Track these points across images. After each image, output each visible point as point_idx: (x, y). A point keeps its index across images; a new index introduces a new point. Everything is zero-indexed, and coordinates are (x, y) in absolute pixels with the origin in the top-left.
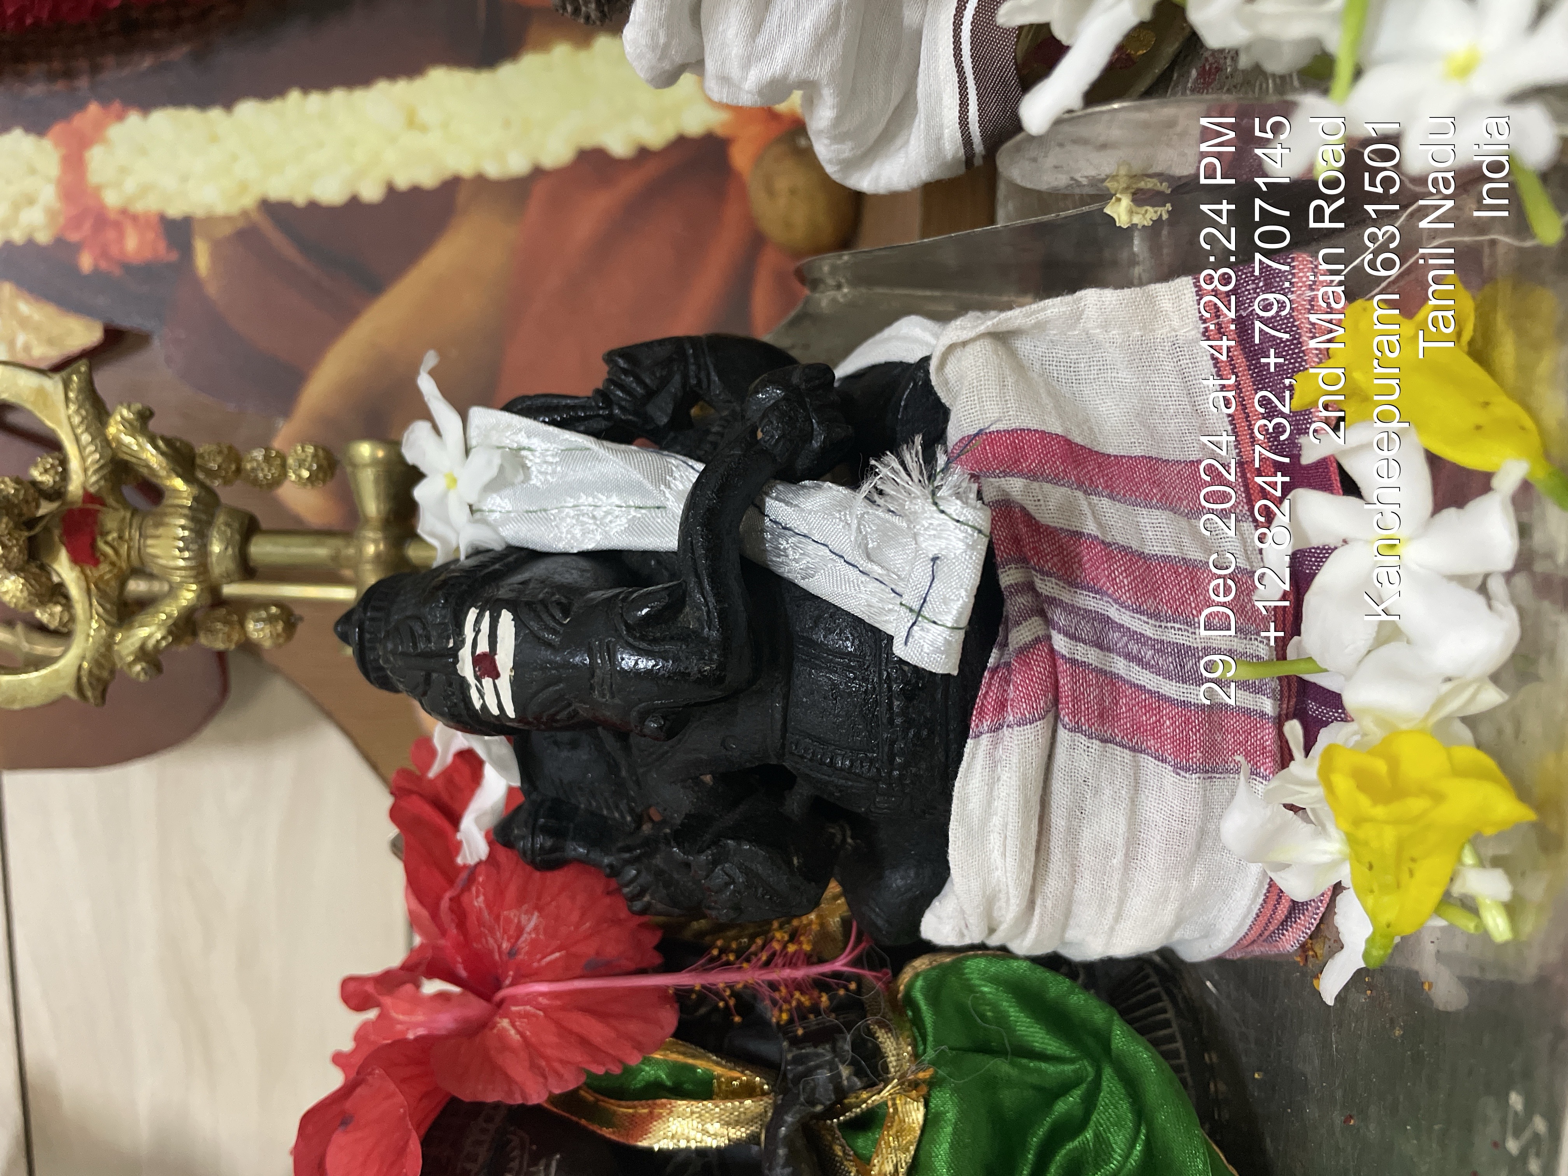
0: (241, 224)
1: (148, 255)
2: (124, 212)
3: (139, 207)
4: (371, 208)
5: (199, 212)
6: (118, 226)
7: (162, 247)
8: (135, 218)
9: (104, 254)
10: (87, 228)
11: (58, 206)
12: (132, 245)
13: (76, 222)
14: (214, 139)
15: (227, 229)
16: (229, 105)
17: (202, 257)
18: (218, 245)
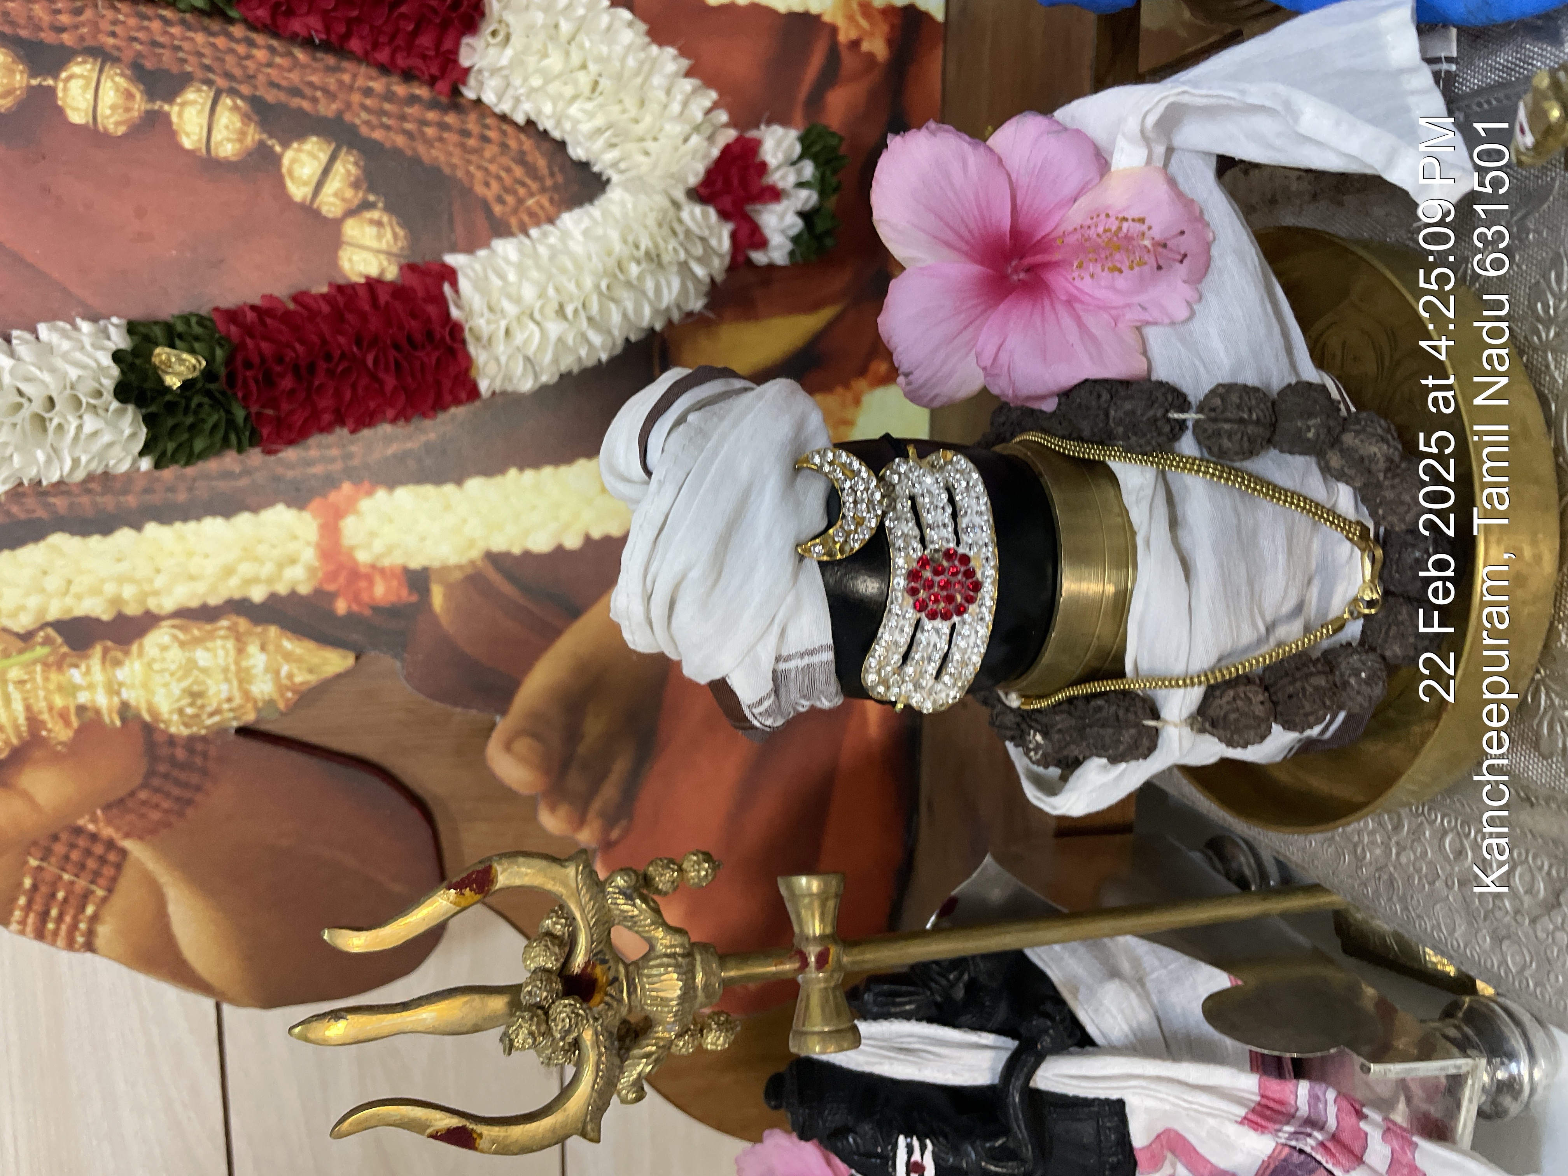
0: (469, 571)
1: (393, 598)
2: (373, 567)
3: (386, 562)
4: (572, 554)
5: (436, 564)
6: (369, 578)
7: (404, 593)
8: (382, 571)
9: (356, 598)
10: (342, 580)
11: (317, 564)
12: (380, 591)
13: (332, 576)
14: (447, 507)
15: (458, 575)
16: (459, 482)
17: (438, 597)
18: (450, 589)
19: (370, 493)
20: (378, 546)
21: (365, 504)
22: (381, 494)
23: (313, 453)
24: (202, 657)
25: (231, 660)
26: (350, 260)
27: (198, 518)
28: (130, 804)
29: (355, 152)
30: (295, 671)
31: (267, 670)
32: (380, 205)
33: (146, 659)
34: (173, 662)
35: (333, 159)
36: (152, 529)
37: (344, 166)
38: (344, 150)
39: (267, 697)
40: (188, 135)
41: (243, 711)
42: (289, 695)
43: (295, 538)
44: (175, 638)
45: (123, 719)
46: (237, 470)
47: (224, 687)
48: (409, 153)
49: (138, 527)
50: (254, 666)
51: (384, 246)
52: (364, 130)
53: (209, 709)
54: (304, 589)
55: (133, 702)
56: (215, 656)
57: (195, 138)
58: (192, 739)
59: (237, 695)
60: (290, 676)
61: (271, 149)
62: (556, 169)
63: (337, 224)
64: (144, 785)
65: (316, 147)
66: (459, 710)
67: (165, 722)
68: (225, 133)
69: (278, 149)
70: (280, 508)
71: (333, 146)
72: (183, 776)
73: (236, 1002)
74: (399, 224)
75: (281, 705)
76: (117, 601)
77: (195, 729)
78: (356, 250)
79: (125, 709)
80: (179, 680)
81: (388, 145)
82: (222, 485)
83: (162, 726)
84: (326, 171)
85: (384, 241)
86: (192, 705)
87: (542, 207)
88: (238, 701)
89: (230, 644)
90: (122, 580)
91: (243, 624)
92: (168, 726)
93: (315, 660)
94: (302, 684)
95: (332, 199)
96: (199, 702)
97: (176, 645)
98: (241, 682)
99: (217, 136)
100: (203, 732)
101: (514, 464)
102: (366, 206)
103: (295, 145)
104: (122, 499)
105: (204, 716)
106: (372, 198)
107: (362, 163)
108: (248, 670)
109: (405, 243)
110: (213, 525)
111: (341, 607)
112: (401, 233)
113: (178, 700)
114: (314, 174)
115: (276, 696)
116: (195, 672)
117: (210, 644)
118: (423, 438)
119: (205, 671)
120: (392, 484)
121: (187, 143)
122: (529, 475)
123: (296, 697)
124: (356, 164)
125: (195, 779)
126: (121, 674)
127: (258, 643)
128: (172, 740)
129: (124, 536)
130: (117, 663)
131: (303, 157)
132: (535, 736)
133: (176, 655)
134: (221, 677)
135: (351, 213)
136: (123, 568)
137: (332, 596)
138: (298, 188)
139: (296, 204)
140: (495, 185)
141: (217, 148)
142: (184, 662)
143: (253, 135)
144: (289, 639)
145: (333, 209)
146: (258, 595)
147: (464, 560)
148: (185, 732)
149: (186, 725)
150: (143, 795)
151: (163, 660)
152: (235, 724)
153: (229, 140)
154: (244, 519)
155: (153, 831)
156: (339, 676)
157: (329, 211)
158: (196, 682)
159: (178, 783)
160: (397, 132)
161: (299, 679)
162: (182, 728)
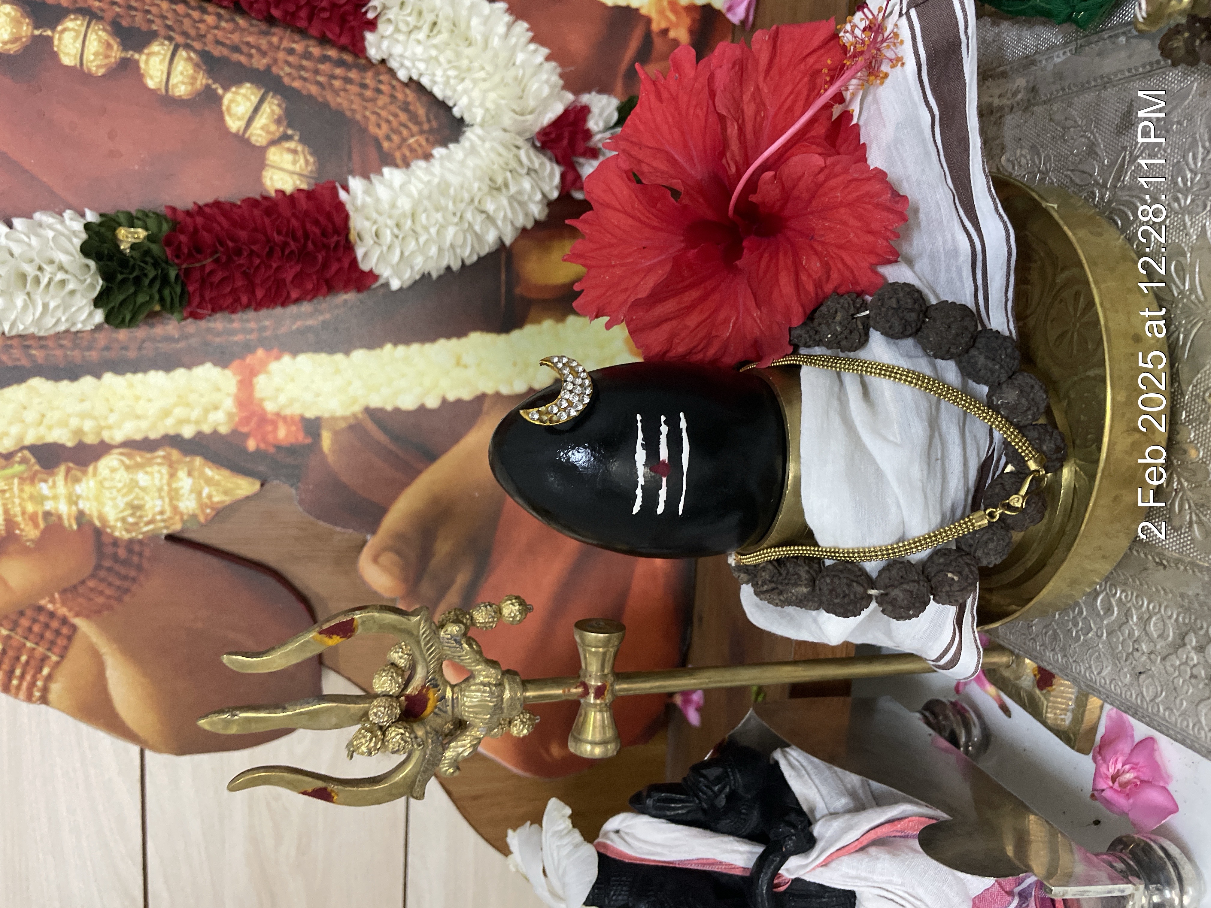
0: (352, 421)
1: (292, 440)
2: (278, 414)
3: (288, 412)
4: (432, 411)
5: (326, 415)
6: (274, 423)
8: (285, 419)
9: (264, 439)
10: (253, 424)
11: (234, 410)
12: (282, 433)
13: (246, 421)
14: (338, 372)
15: (343, 425)
16: (347, 353)
17: (326, 441)
18: (336, 434)
19: (278, 358)
20: (282, 399)
21: (274, 366)
22: (286, 359)
23: (236, 325)
24: (142, 478)
25: (165, 481)
26: (271, 179)
27: (145, 371)
28: (81, 590)
29: (279, 97)
30: (214, 493)
31: (192, 491)
32: (296, 138)
33: (99, 478)
34: (120, 481)
35: (261, 101)
36: (108, 377)
37: (270, 107)
38: (271, 94)
39: (191, 512)
40: (152, 78)
41: (171, 522)
42: (208, 511)
43: (219, 390)
44: (122, 462)
45: (79, 524)
46: (177, 336)
47: (159, 502)
48: (320, 99)
49: (98, 376)
50: (182, 488)
51: (297, 169)
52: (287, 81)
53: (145, 519)
54: (223, 430)
55: (87, 511)
56: (153, 479)
57: (158, 80)
58: (131, 541)
59: (168, 509)
60: (210, 497)
61: (215, 90)
62: (432, 117)
63: (263, 150)
64: (93, 576)
65: (249, 91)
66: (338, 529)
67: (110, 527)
68: (180, 78)
69: (220, 91)
70: (208, 366)
71: (262, 91)
72: (123, 571)
73: (156, 749)
74: (311, 154)
75: (202, 519)
76: (79, 432)
77: (134, 534)
78: (277, 171)
79: (81, 516)
80: (124, 496)
81: (304, 92)
82: (164, 347)
83: (109, 530)
84: (256, 110)
85: (298, 165)
86: (133, 515)
87: (420, 146)
88: (168, 514)
89: (165, 470)
90: (83, 416)
91: (175, 454)
92: (112, 532)
93: (230, 485)
94: (218, 503)
95: (259, 132)
96: (138, 514)
97: (123, 468)
98: (171, 500)
99: (174, 80)
100: (140, 537)
101: (390, 341)
102: (286, 137)
103: (233, 89)
104: (87, 354)
105: (142, 525)
106: (290, 132)
107: (284, 106)
108: (177, 490)
109: (314, 168)
110: (156, 377)
111: (251, 445)
112: (311, 159)
113: (122, 511)
114: (247, 112)
115: (198, 512)
116: (137, 490)
117: (148, 469)
118: (321, 318)
119: (143, 489)
120: (295, 352)
121: (151, 84)
122: (401, 349)
123: (214, 513)
124: (279, 105)
125: (133, 573)
126: (79, 489)
127: (186, 469)
128: (116, 542)
129: (87, 381)
130: (77, 480)
131: (239, 98)
132: (398, 552)
133: (122, 475)
134: (157, 495)
135: (274, 142)
136: (87, 405)
137: (246, 436)
138: (234, 122)
139: (231, 133)
140: (384, 126)
141: (173, 90)
142: (128, 481)
143: (202, 80)
144: (210, 468)
145: (260, 139)
146: (188, 432)
147: (348, 413)
148: (126, 536)
149: (128, 531)
150: (91, 584)
151: (112, 480)
152: (165, 532)
153: (183, 83)
154: (180, 373)
155: (98, 612)
156: (248, 498)
157: (257, 141)
158: (137, 498)
159: (118, 574)
160: (311, 83)
161: (216, 499)
162: (124, 533)
